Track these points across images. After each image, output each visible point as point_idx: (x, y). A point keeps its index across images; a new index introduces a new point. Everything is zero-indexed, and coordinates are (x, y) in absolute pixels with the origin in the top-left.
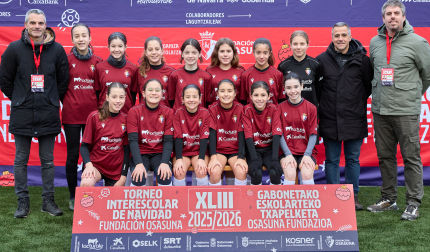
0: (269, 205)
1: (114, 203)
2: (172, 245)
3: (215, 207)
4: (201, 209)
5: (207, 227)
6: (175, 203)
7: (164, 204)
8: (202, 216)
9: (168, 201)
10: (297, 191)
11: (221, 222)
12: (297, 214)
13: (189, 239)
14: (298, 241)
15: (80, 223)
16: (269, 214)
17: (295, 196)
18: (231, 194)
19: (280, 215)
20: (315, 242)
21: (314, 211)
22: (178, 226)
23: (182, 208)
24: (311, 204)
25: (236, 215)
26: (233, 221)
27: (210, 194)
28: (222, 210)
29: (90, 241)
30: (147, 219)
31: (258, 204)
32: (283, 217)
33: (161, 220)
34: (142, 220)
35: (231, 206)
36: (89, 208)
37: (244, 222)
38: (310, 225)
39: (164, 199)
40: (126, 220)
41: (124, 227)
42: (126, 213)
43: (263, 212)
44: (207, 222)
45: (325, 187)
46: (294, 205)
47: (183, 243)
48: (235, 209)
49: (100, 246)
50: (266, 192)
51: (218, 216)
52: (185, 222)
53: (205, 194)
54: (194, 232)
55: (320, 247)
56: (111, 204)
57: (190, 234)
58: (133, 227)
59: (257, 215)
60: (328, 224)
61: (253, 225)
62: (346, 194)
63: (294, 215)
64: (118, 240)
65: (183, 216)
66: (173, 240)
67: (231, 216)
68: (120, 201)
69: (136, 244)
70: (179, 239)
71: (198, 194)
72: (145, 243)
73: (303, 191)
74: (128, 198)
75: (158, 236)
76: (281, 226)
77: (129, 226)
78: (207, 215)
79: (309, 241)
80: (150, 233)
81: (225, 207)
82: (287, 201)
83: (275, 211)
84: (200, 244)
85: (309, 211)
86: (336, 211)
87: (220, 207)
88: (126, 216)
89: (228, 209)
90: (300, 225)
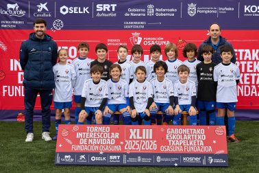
0: (174, 137)
1: (81, 134)
2: (115, 160)
3: (141, 138)
4: (133, 139)
5: (135, 150)
6: (117, 135)
7: (110, 136)
8: (133, 143)
9: (113, 134)
10: (191, 130)
11: (144, 147)
12: (191, 143)
13: (125, 156)
14: (191, 159)
15: (60, 146)
16: (173, 143)
17: (190, 132)
18: (151, 130)
19: (180, 144)
20: (201, 160)
21: (202, 141)
22: (119, 148)
23: (122, 138)
24: (199, 137)
25: (154, 143)
26: (152, 146)
27: (138, 130)
28: (146, 140)
29: (66, 157)
30: (100, 144)
31: (167, 137)
32: (182, 145)
33: (109, 145)
34: (97, 145)
35: (151, 138)
36: (66, 137)
37: (158, 147)
38: (198, 150)
39: (110, 132)
40: (87, 145)
41: (86, 149)
42: (88, 140)
43: (170, 141)
44: (136, 147)
45: (209, 127)
46: (189, 138)
47: (121, 159)
48: (153, 139)
49: (72, 160)
50: (172, 129)
51: (143, 143)
52: (123, 147)
53: (135, 130)
54: (128, 152)
55: (204, 163)
56: (79, 135)
57: (126, 154)
58: (92, 149)
59: (167, 143)
60: (210, 149)
61: (164, 149)
62: (221, 132)
63: (189, 143)
64: (83, 157)
65: (122, 143)
66: (115, 157)
67: (150, 143)
68: (84, 133)
69: (93, 159)
70: (119, 157)
71: (131, 130)
72: (98, 159)
73: (195, 130)
74: (90, 132)
75: (107, 154)
76: (180, 150)
77: (89, 148)
78: (136, 143)
79: (198, 159)
80: (101, 153)
81: (147, 138)
82: (185, 135)
83: (177, 141)
84: (132, 160)
85: (198, 141)
86: (214, 142)
87: (144, 138)
88: (88, 142)
89: (149, 139)
90: (192, 149)
